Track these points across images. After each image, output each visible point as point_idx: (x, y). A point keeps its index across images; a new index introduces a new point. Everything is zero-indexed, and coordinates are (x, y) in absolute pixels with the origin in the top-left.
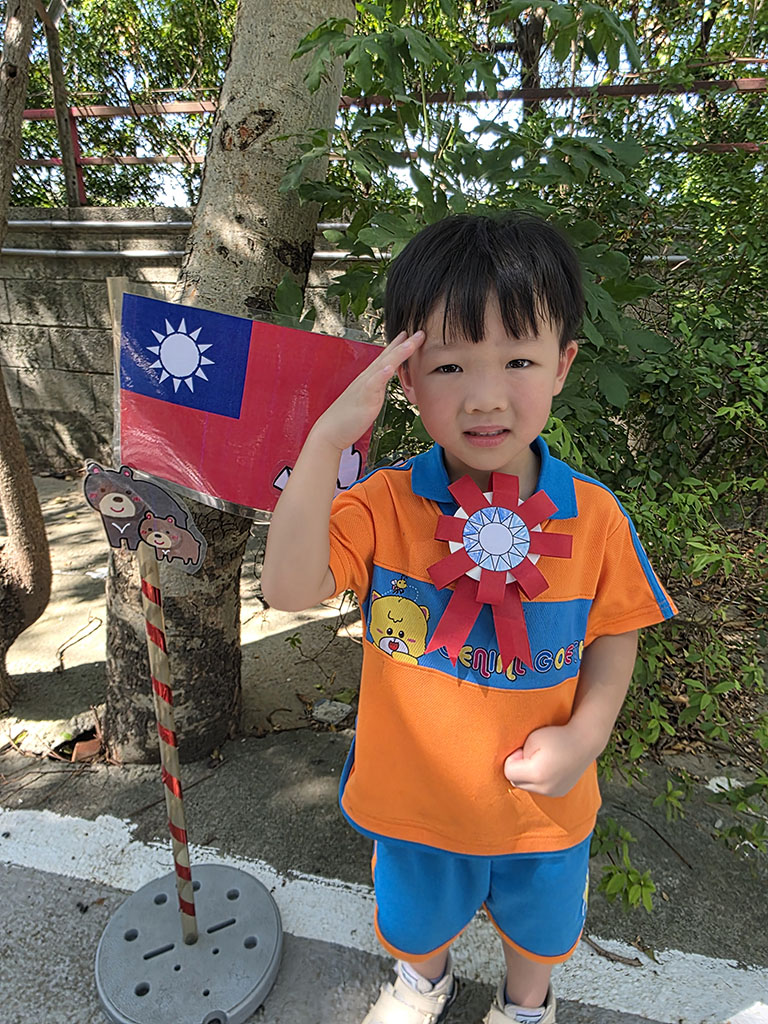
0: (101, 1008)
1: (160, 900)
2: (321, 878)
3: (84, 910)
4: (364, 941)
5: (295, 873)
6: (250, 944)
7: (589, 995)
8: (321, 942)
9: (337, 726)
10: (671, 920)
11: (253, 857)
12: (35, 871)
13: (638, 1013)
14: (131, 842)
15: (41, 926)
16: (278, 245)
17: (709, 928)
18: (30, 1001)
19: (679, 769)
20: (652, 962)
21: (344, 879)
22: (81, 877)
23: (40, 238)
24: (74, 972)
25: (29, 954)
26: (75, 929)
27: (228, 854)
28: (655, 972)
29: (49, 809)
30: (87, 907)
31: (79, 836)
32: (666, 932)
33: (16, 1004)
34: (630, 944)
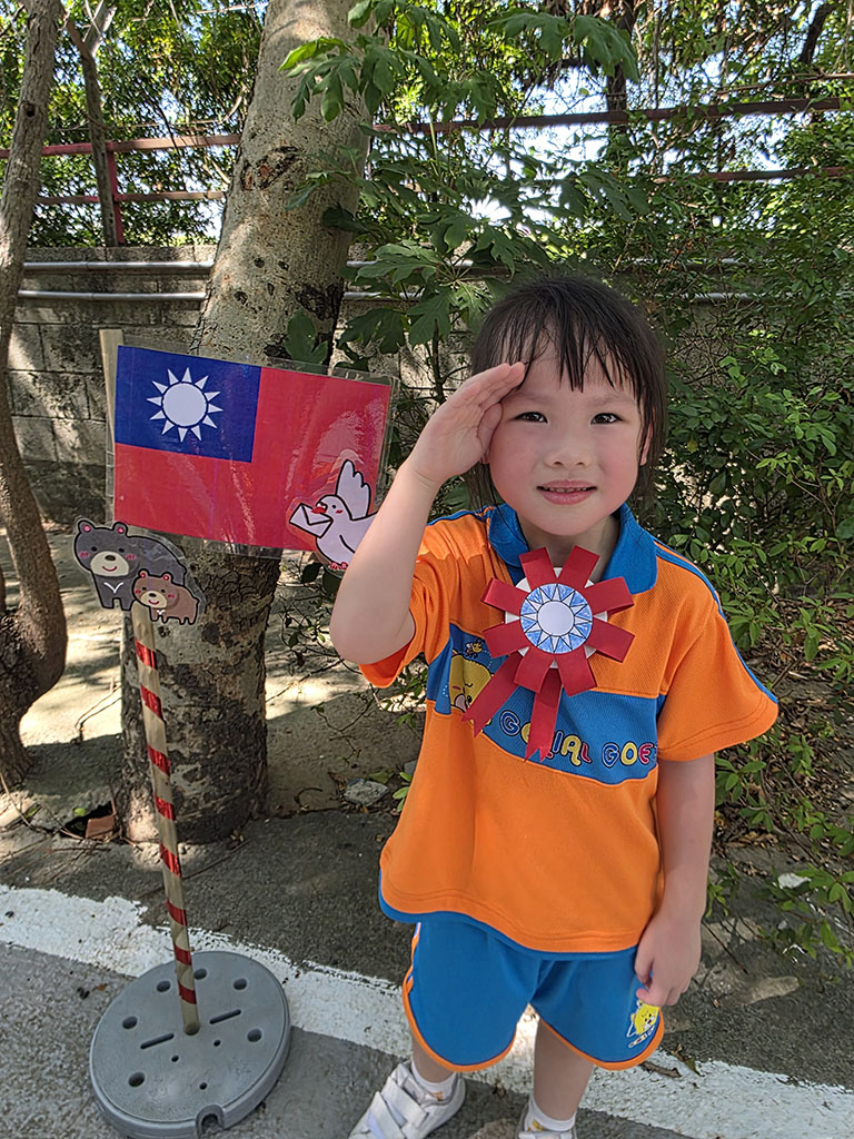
0: (94, 1098)
1: (163, 987)
2: (338, 971)
3: (85, 995)
4: (378, 1040)
5: (311, 963)
6: (255, 1037)
7: (618, 1106)
8: (332, 1038)
9: (369, 808)
10: (718, 1029)
11: (266, 945)
12: (36, 952)
13: (672, 1127)
14: (140, 925)
15: (38, 1011)
16: (301, 289)
17: (759, 1039)
18: (22, 1088)
19: (744, 864)
20: (692, 1073)
21: (363, 972)
22: (84, 961)
23: (76, 279)
24: (69, 1060)
25: (24, 1039)
26: (73, 1014)
27: (241, 941)
28: (695, 1085)
29: (57, 888)
30: (88, 993)
31: (86, 918)
32: (711, 1042)
33: (7, 1090)
34: (669, 1054)
